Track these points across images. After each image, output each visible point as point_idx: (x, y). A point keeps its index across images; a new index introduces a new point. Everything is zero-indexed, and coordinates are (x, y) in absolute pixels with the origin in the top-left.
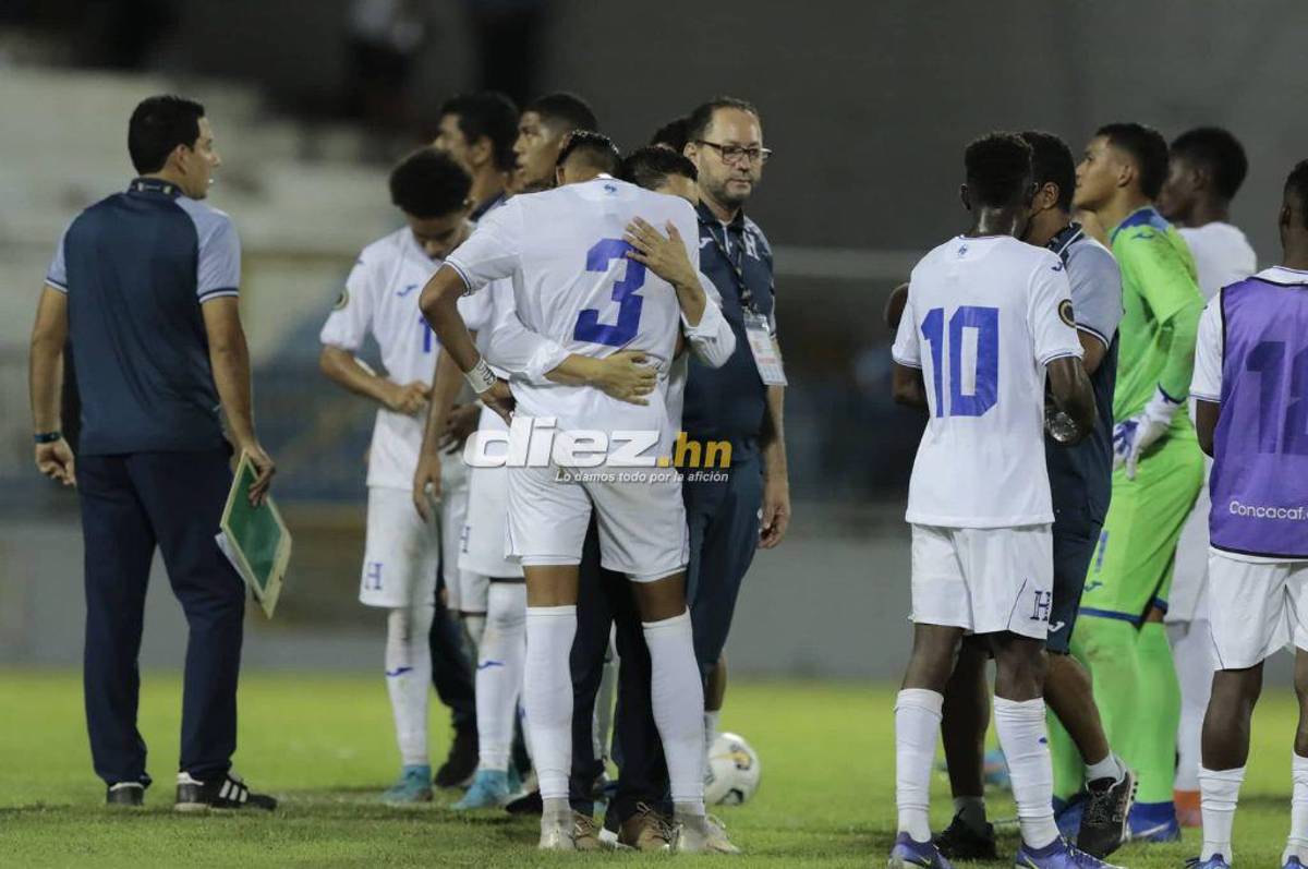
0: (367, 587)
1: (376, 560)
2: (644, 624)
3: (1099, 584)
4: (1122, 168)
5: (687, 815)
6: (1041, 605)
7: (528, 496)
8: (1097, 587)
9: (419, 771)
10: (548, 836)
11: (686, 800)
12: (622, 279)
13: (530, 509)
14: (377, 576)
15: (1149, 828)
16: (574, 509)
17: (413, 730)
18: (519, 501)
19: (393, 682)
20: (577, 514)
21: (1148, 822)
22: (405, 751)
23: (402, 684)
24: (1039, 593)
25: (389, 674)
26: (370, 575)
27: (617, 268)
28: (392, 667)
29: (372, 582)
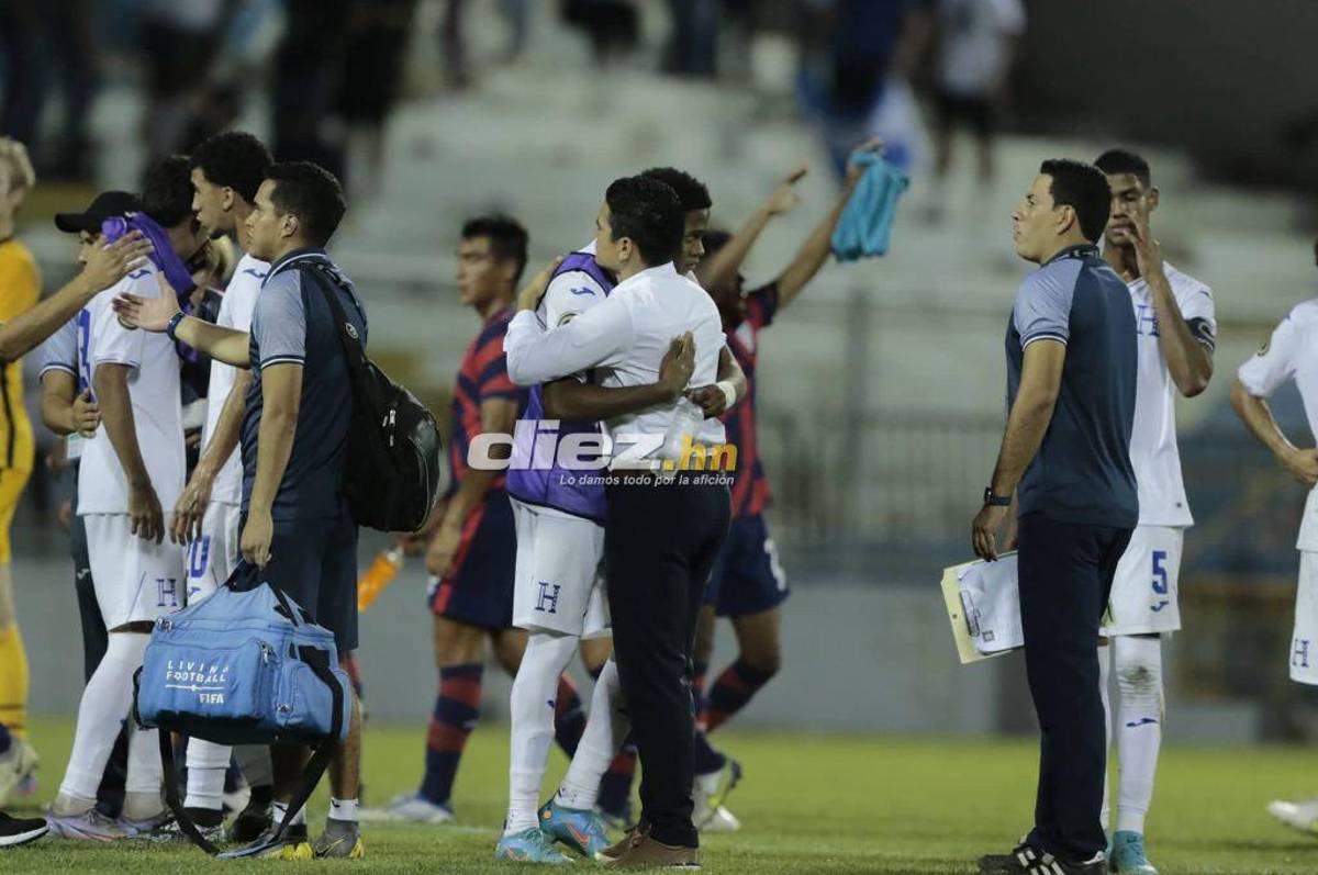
0: (1295, 664)
1: (1303, 638)
14: (1304, 653)
26: (1298, 652)
29: (1299, 659)
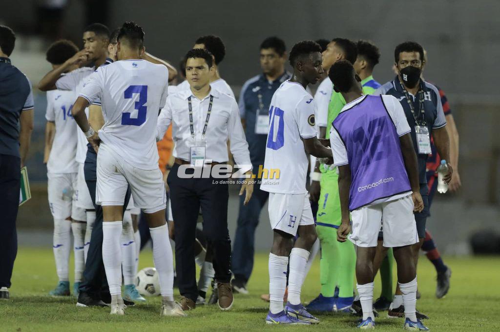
2: (150, 229)
3: (324, 213)
4: (338, 55)
5: (167, 301)
6: (292, 221)
7: (103, 179)
8: (323, 215)
9: (64, 283)
10: (114, 310)
11: (167, 295)
12: (138, 101)
13: (104, 184)
15: (344, 307)
16: (121, 184)
17: (62, 269)
18: (101, 181)
19: (55, 250)
20: (122, 186)
21: (344, 305)
22: (59, 276)
23: (59, 251)
24: (292, 216)
25: (54, 247)
27: (136, 97)
28: (55, 245)
